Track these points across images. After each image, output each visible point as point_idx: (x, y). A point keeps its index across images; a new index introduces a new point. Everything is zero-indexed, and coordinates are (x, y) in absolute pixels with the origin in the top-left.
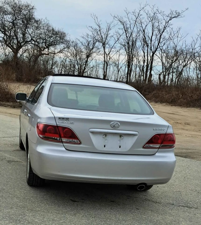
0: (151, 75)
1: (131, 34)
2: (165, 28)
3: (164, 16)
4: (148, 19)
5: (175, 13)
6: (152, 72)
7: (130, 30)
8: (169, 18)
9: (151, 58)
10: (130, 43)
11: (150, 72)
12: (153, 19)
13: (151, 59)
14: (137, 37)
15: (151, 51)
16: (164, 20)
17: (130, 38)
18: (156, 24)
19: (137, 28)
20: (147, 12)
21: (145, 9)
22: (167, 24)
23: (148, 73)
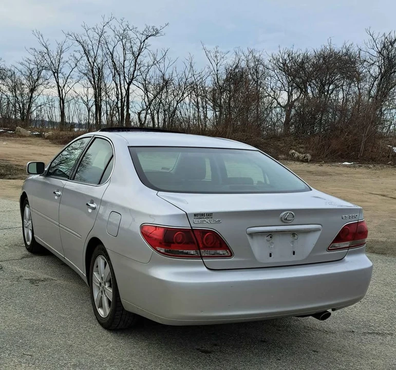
0: (128, 115)
1: (95, 58)
2: (140, 50)
3: (138, 34)
4: (116, 38)
5: (152, 30)
6: (130, 112)
7: (92, 54)
8: (144, 37)
9: (126, 91)
10: (95, 71)
11: (127, 111)
12: (123, 37)
13: (126, 94)
14: (104, 63)
15: (125, 82)
16: (137, 40)
17: (94, 63)
18: (128, 45)
19: (103, 50)
20: (113, 28)
21: (110, 23)
22: (143, 44)
23: (125, 113)
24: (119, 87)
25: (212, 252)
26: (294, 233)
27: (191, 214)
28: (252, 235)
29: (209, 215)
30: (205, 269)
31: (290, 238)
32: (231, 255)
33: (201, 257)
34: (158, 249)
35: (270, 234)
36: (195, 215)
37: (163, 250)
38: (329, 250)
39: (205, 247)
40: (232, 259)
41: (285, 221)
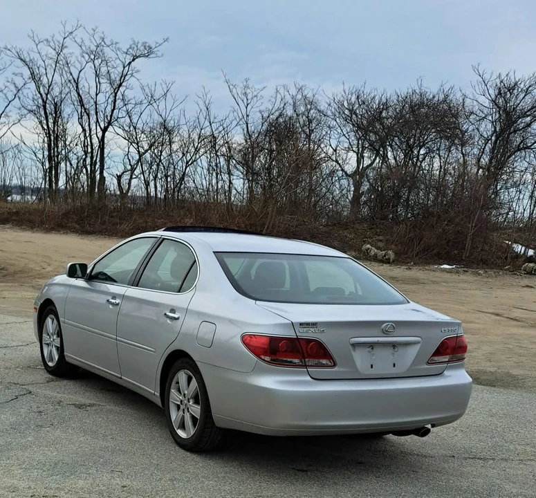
0: (103, 179)
1: (49, 87)
2: (123, 77)
3: (118, 52)
4: (83, 57)
5: (142, 48)
6: (105, 174)
7: (45, 80)
8: (129, 59)
9: (100, 142)
10: (50, 108)
11: (101, 173)
12: (96, 55)
13: (99, 147)
14: (63, 96)
15: (98, 127)
16: (118, 61)
17: (47, 95)
18: (104, 70)
19: (61, 75)
20: (79, 41)
21: (74, 35)
22: (127, 68)
23: (98, 177)
24: (87, 135)
25: (316, 361)
26: (394, 345)
27: (297, 323)
28: (354, 345)
29: (314, 324)
30: (309, 378)
31: (390, 350)
32: (335, 365)
33: (306, 366)
34: (263, 357)
35: (372, 345)
36: (301, 324)
37: (267, 358)
38: (428, 363)
39: (310, 356)
40: (336, 369)
41: (386, 333)
